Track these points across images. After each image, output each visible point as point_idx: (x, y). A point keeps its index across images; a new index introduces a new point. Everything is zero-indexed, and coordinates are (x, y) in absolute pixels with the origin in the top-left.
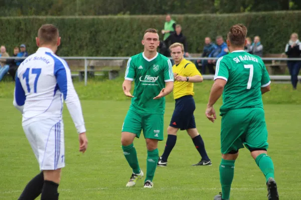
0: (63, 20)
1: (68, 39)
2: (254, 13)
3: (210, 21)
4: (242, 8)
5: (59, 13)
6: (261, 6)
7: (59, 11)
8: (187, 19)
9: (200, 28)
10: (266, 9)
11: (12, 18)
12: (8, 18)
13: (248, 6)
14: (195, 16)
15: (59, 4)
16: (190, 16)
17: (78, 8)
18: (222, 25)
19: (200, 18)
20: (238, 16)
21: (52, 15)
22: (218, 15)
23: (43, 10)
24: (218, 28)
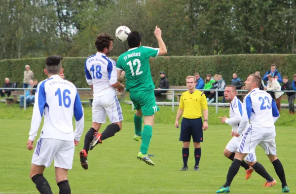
0: (77, 59)
1: (82, 74)
2: (222, 55)
3: (189, 61)
4: (215, 52)
5: (75, 54)
6: (229, 50)
7: (76, 53)
8: (172, 59)
9: (182, 66)
10: (233, 53)
11: (39, 58)
12: (36, 58)
13: (220, 50)
14: (178, 57)
15: (76, 48)
16: (174, 57)
17: (90, 51)
18: (198, 64)
19: (182, 59)
20: (211, 58)
21: (71, 56)
22: (197, 57)
23: (64, 52)
24: (195, 66)
